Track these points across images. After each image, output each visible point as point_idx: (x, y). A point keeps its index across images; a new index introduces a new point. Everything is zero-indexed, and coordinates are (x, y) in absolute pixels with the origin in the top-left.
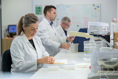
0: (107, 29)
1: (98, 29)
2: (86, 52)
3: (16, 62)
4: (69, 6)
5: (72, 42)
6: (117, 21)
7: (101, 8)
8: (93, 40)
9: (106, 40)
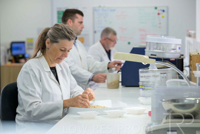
0: (178, 48)
1: (163, 48)
2: (143, 87)
3: (27, 103)
4: (114, 10)
5: (119, 71)
6: (195, 34)
7: (168, 13)
8: (155, 67)
9: (176, 68)
